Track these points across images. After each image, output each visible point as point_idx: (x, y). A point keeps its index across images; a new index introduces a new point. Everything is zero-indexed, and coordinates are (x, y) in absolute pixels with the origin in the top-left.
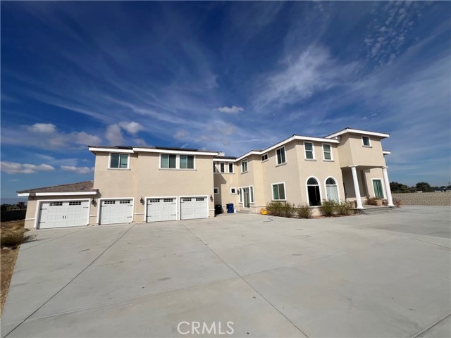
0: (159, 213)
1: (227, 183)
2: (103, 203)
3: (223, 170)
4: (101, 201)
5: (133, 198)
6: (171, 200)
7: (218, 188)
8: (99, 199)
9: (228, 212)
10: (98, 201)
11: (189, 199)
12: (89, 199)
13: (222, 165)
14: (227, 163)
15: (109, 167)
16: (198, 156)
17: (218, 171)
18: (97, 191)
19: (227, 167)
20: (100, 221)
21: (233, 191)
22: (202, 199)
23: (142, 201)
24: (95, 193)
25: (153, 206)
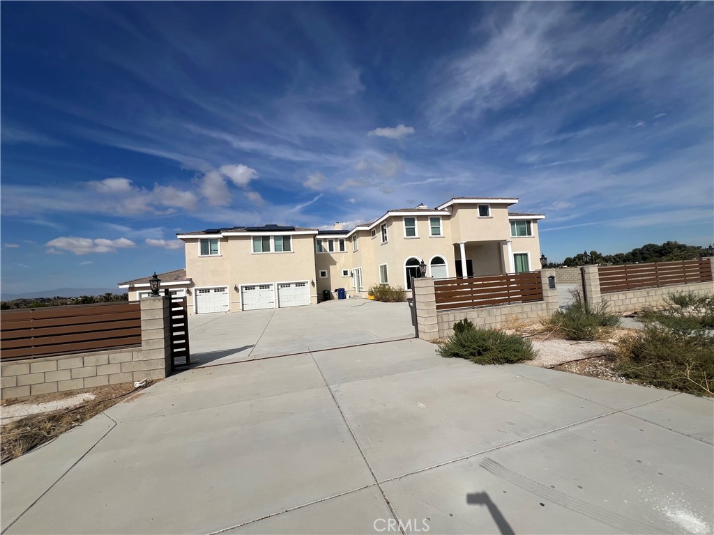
0: (255, 300)
1: (338, 265)
2: (198, 292)
3: (331, 249)
4: (196, 290)
5: (228, 286)
6: (267, 287)
7: (326, 271)
8: (193, 288)
9: (339, 298)
10: (193, 290)
11: (288, 285)
12: (184, 289)
13: (331, 242)
14: (336, 239)
15: (199, 254)
16: (295, 237)
17: (325, 251)
18: (191, 280)
19: (336, 245)
20: (196, 310)
21: (345, 273)
22: (302, 284)
23: (236, 289)
24: (188, 282)
25: (248, 293)
